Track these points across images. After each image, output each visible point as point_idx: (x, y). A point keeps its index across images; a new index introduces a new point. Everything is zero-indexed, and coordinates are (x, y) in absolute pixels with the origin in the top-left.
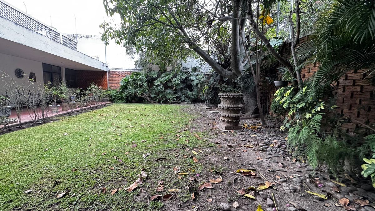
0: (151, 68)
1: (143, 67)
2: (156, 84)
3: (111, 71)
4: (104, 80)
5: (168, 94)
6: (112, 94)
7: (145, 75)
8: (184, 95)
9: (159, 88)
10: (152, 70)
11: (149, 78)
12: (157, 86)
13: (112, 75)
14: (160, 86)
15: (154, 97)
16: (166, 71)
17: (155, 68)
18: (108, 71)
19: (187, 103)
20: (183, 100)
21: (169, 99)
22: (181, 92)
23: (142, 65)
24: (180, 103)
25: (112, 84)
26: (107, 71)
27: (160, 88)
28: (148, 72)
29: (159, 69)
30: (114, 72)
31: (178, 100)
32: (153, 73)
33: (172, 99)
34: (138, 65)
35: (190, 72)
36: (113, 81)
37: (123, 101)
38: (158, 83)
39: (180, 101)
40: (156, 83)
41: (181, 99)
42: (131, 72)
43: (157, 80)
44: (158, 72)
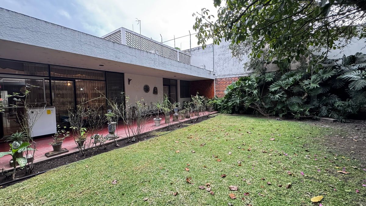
0: (266, 69)
1: (254, 69)
2: (273, 90)
3: (218, 79)
4: (212, 89)
5: (293, 104)
6: (218, 103)
7: (257, 79)
8: (326, 105)
9: (277, 96)
10: (267, 71)
11: (262, 82)
12: (275, 93)
13: (218, 83)
14: (279, 92)
15: (269, 109)
16: (289, 70)
17: (272, 68)
18: (216, 79)
19: (334, 121)
20: (325, 115)
21: (296, 113)
22: (320, 101)
23: (253, 67)
24: (317, 120)
25: (219, 92)
26: (214, 79)
27: (279, 96)
28: (260, 75)
29: (278, 69)
30: (221, 79)
31: (314, 115)
32: (267, 75)
33: (302, 113)
34: (248, 68)
35: (340, 67)
36: (220, 89)
37: (229, 112)
38: (276, 89)
39: (317, 115)
40: (273, 88)
41: (320, 112)
42: (240, 77)
43: (274, 84)
44: (276, 73)
